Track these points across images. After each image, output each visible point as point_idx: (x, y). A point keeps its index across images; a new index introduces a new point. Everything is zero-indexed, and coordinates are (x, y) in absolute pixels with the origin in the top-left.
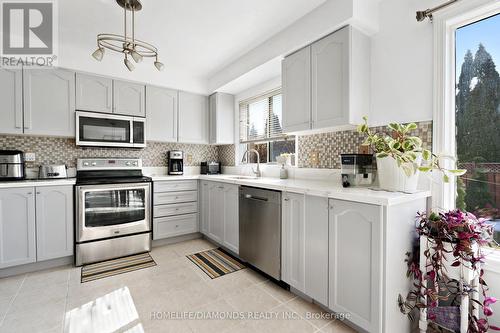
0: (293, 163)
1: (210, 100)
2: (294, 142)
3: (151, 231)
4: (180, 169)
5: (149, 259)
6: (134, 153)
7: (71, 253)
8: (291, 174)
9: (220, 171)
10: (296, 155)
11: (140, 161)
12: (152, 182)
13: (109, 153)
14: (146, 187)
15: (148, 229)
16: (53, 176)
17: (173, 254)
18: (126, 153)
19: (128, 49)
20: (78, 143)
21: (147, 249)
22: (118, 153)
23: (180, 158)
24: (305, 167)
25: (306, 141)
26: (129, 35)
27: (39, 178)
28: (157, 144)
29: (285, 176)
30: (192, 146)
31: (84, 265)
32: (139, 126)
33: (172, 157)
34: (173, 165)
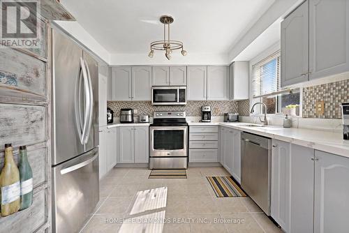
0: (298, 113)
1: (230, 68)
2: (299, 94)
3: (188, 157)
4: (209, 118)
5: (184, 174)
6: (181, 108)
7: (148, 162)
8: (295, 123)
9: (238, 120)
10: (301, 106)
11: (185, 113)
12: (188, 126)
13: (168, 109)
14: (185, 129)
15: (186, 155)
16: (143, 121)
17: (199, 174)
18: (177, 109)
19: (166, 47)
20: (153, 103)
21: (185, 167)
22: (173, 109)
23: (209, 110)
24: (310, 117)
25: (311, 92)
26: (167, 39)
27: (139, 122)
28: (195, 102)
29: (289, 125)
30: (219, 102)
31: (153, 169)
32: (182, 91)
33: (204, 110)
34: (205, 115)
